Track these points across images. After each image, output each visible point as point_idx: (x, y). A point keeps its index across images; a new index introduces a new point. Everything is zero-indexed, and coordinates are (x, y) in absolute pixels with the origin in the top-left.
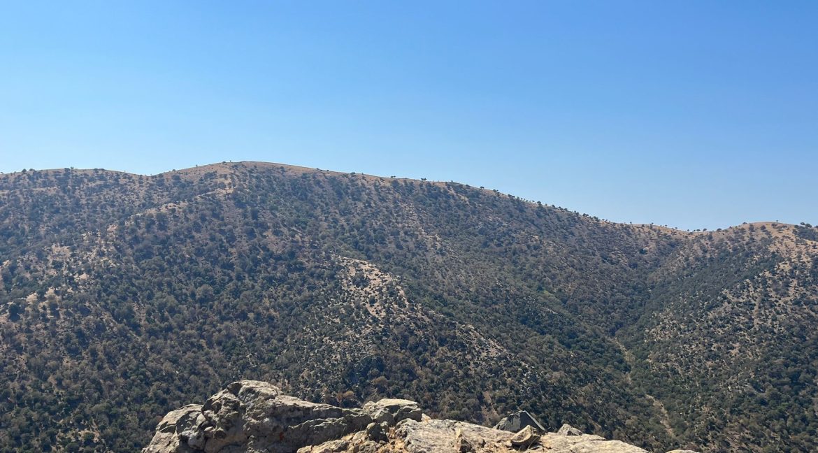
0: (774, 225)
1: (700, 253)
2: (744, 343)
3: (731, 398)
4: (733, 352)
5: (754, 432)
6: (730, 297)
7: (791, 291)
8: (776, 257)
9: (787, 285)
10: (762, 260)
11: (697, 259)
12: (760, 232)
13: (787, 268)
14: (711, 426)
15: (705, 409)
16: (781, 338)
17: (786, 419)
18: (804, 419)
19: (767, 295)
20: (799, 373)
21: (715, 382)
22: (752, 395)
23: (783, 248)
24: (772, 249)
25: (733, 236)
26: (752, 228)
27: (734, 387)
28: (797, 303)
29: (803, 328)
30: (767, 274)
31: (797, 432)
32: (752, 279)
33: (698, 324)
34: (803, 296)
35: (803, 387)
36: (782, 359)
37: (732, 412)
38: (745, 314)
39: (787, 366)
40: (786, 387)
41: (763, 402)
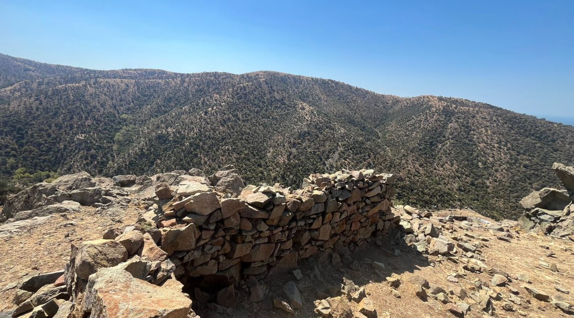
0: (431, 96)
1: (406, 104)
2: (417, 132)
3: (411, 147)
4: (413, 135)
5: (416, 158)
6: (415, 118)
7: (435, 117)
8: (431, 106)
9: (434, 115)
10: (426, 107)
11: (405, 106)
12: (426, 98)
13: (434, 109)
14: (404, 155)
15: (402, 151)
16: (429, 131)
17: (427, 154)
18: (432, 155)
19: (427, 118)
20: (433, 142)
21: (407, 143)
22: (418, 147)
23: (434, 103)
24: (430, 104)
25: (417, 99)
26: (424, 97)
27: (413, 145)
28: (436, 120)
29: (436, 128)
30: (428, 111)
31: (430, 158)
32: (422, 113)
33: (403, 126)
34: (438, 118)
35: (433, 146)
36: (428, 137)
37: (411, 152)
38: (419, 123)
39: (430, 139)
40: (428, 145)
41: (420, 149)
